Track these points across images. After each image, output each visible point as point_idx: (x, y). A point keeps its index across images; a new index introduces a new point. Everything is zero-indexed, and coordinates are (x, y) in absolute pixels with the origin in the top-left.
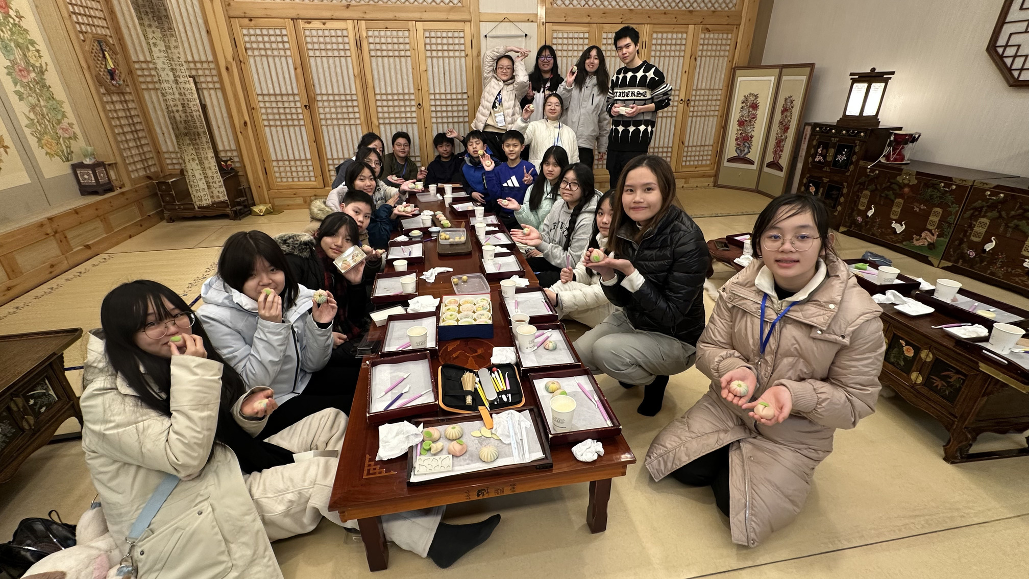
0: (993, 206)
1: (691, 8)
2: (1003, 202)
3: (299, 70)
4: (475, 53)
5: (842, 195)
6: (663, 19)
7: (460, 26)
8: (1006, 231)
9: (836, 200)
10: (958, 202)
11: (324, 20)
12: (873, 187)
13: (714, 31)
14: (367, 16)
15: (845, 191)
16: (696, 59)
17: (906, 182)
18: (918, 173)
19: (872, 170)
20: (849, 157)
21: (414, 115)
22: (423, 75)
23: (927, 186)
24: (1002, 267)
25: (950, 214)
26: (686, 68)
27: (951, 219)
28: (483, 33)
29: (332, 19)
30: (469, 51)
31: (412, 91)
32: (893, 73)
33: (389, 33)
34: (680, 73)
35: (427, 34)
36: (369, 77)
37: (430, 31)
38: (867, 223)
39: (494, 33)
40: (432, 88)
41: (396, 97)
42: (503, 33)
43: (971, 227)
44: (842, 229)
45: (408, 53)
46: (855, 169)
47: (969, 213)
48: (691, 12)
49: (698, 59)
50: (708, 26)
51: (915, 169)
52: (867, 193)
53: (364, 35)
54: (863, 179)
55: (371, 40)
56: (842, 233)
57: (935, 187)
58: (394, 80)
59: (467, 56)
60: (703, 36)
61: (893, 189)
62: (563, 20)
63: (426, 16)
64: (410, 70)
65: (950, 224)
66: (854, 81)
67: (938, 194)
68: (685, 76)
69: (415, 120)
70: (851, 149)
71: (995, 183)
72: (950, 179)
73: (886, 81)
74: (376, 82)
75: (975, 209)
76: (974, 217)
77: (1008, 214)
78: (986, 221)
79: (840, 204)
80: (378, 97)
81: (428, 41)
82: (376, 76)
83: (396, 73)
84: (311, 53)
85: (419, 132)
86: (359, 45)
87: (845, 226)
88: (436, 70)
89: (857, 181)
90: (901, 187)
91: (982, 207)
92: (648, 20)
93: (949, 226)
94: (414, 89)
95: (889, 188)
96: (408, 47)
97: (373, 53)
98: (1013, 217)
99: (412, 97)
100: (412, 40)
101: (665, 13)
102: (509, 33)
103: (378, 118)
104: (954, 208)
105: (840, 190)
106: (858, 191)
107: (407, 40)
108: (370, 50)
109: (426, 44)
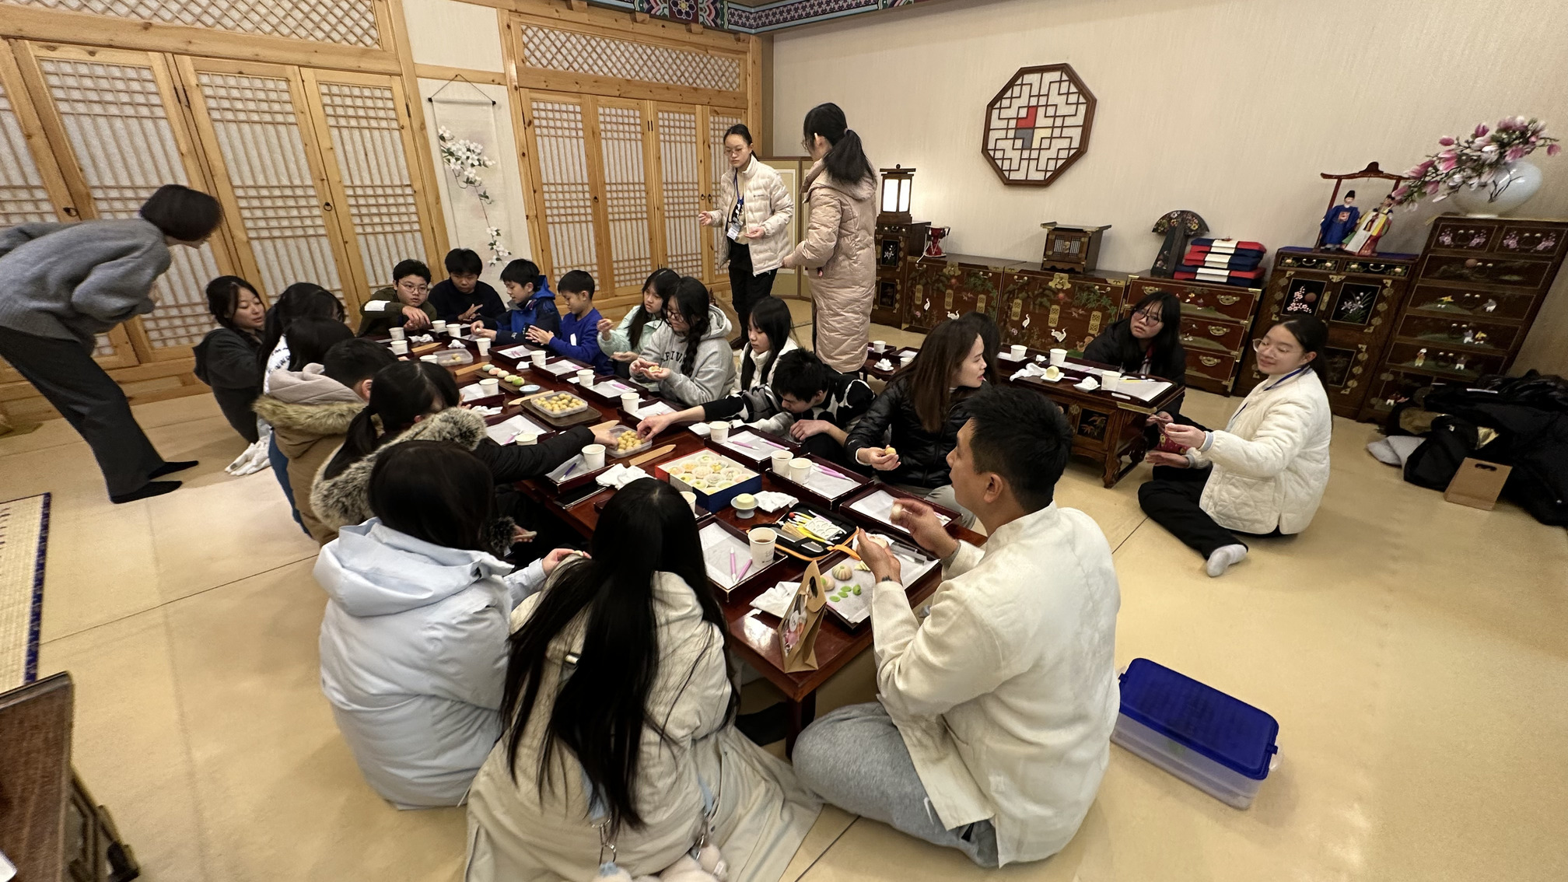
0: (1022, 288)
1: (695, 85)
2: (1028, 283)
3: (39, 140)
4: (416, 125)
5: (897, 292)
6: (667, 96)
7: (384, 80)
8: (1034, 308)
9: (892, 297)
10: (996, 287)
11: (92, 47)
12: (924, 281)
13: (723, 114)
14: (193, 48)
15: (899, 287)
16: (709, 147)
17: (952, 273)
18: (960, 264)
19: (920, 265)
20: (896, 251)
21: (319, 222)
22: (327, 156)
23: (969, 275)
24: (1038, 339)
25: (992, 298)
26: (701, 157)
27: (994, 303)
28: (425, 94)
29: (111, 46)
30: (405, 121)
31: (309, 182)
32: (914, 170)
33: (245, 82)
34: (695, 163)
35: (324, 89)
36: (214, 156)
37: (329, 85)
38: (926, 317)
39: (441, 96)
40: (347, 177)
41: (277, 192)
42: (457, 97)
43: (1010, 308)
44: (904, 326)
45: (291, 119)
46: (904, 264)
47: (1006, 296)
48: (695, 89)
49: (712, 146)
50: (716, 108)
51: (956, 261)
52: (919, 287)
53: (193, 81)
54: (914, 274)
55: (208, 91)
56: (905, 330)
57: (976, 275)
58: (268, 162)
59: (403, 128)
60: (712, 119)
61: (942, 282)
62: (543, 86)
63: (316, 60)
64: (300, 147)
65: (994, 309)
66: (885, 177)
67: (980, 282)
68: (701, 167)
69: (322, 231)
70: (896, 244)
71: (1018, 269)
72: (986, 267)
73: (910, 177)
74: (232, 166)
75: (1010, 292)
76: (1010, 300)
77: (1033, 294)
78: (1019, 301)
79: (897, 301)
80: (240, 192)
81: (327, 100)
82: (229, 156)
83: (271, 151)
84: (64, 107)
85: (333, 250)
86: (183, 97)
87: (907, 323)
88: (349, 148)
89: (908, 276)
90: (949, 278)
91: (1014, 290)
92: (650, 95)
93: (994, 310)
94: (313, 179)
95: (938, 281)
96: (288, 108)
97: (216, 115)
98: (1037, 296)
99: (311, 192)
100: (296, 96)
101: (668, 88)
102: (466, 98)
103: (247, 229)
104: (995, 294)
105: (893, 286)
106: (911, 287)
107: (286, 97)
108: (209, 109)
109: (324, 105)
